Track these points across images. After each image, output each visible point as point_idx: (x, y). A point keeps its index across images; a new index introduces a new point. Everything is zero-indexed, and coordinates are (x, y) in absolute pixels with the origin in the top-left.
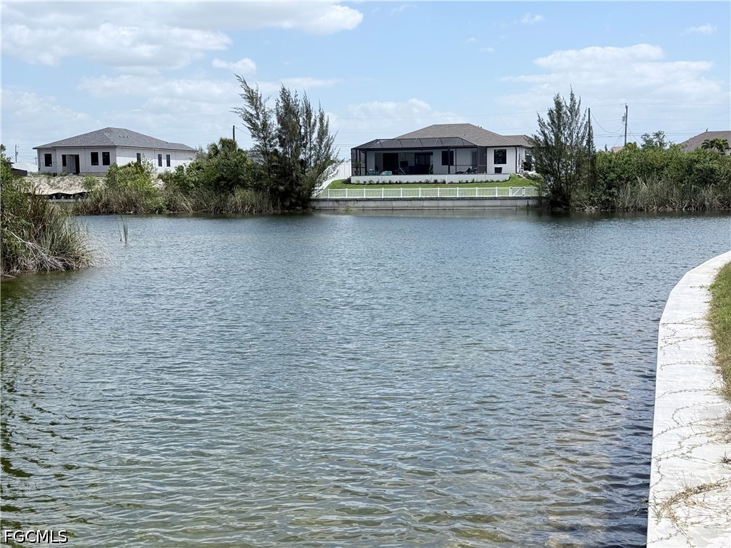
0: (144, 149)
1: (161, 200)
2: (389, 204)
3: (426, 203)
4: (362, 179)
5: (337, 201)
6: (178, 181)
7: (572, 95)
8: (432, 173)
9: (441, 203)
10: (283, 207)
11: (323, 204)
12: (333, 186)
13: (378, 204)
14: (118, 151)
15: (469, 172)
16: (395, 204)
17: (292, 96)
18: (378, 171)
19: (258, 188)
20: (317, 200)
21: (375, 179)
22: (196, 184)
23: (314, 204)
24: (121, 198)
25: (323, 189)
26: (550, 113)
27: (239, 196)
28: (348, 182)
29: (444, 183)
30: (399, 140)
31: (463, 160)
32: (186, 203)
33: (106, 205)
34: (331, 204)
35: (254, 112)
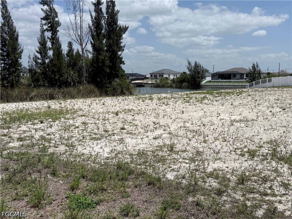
0: (170, 73)
1: (169, 85)
2: (216, 86)
3: (225, 86)
4: (213, 80)
5: (206, 85)
6: (173, 81)
8: (231, 79)
9: (228, 86)
10: (193, 87)
11: (203, 86)
12: (207, 82)
13: (214, 86)
14: (164, 74)
16: (218, 86)
18: (219, 78)
19: (188, 82)
20: (201, 85)
21: (217, 80)
22: (176, 81)
23: (201, 86)
24: (162, 84)
25: (203, 82)
27: (184, 84)
28: (210, 81)
29: (231, 81)
30: (223, 72)
31: (238, 76)
32: (174, 85)
33: (159, 86)
34: (204, 86)
35: (189, 66)
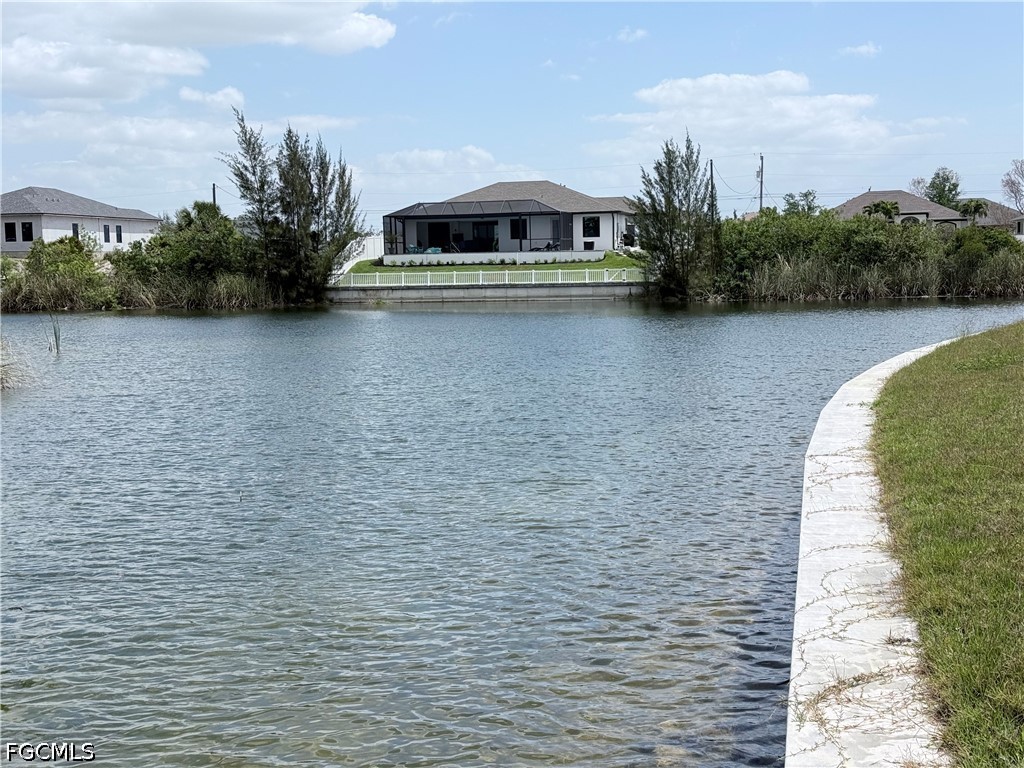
0: (82, 217)
1: (109, 291)
2: (437, 293)
3: (489, 293)
4: (399, 259)
5: (364, 290)
6: (134, 264)
7: (688, 141)
8: (497, 250)
9: (511, 292)
10: (287, 299)
11: (344, 295)
12: (359, 269)
13: (422, 294)
14: (44, 220)
15: (549, 248)
16: (446, 294)
17: (302, 141)
18: (421, 247)
19: (251, 272)
20: (336, 289)
21: (417, 258)
22: (161, 267)
23: (331, 295)
24: (51, 288)
25: (343, 273)
26: (658, 167)
27: (223, 284)
28: (379, 263)
29: (514, 263)
30: (450, 203)
31: (540, 231)
32: (146, 295)
33: (28, 299)
34: (355, 295)
35: (248, 164)
